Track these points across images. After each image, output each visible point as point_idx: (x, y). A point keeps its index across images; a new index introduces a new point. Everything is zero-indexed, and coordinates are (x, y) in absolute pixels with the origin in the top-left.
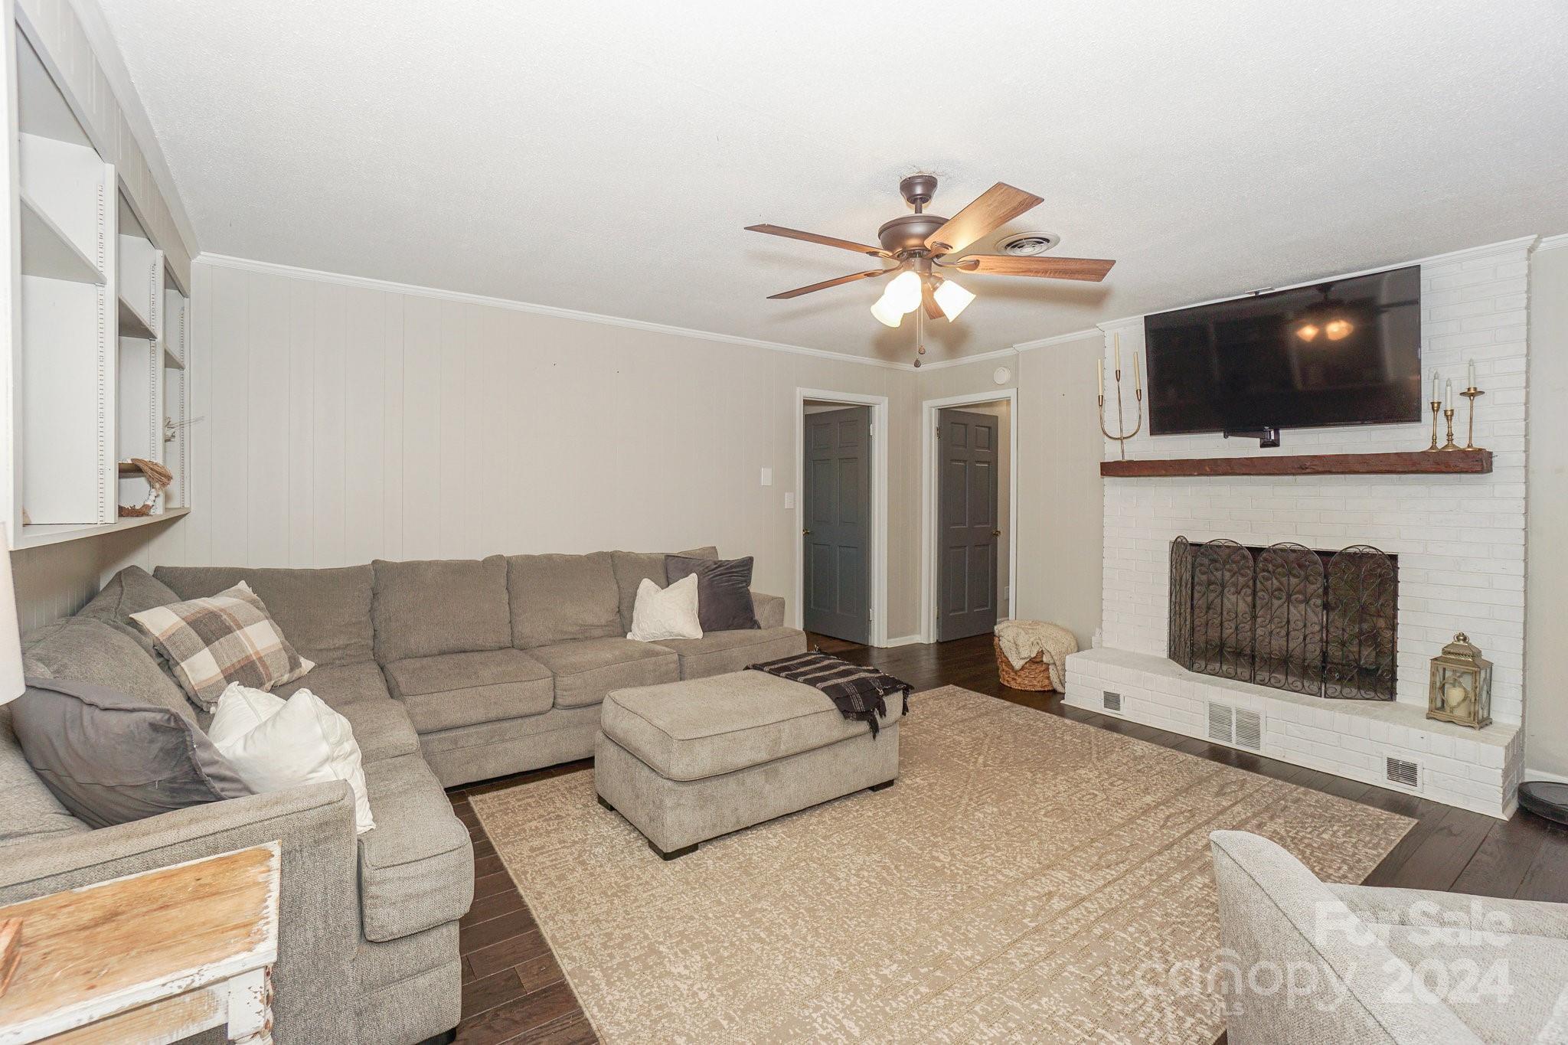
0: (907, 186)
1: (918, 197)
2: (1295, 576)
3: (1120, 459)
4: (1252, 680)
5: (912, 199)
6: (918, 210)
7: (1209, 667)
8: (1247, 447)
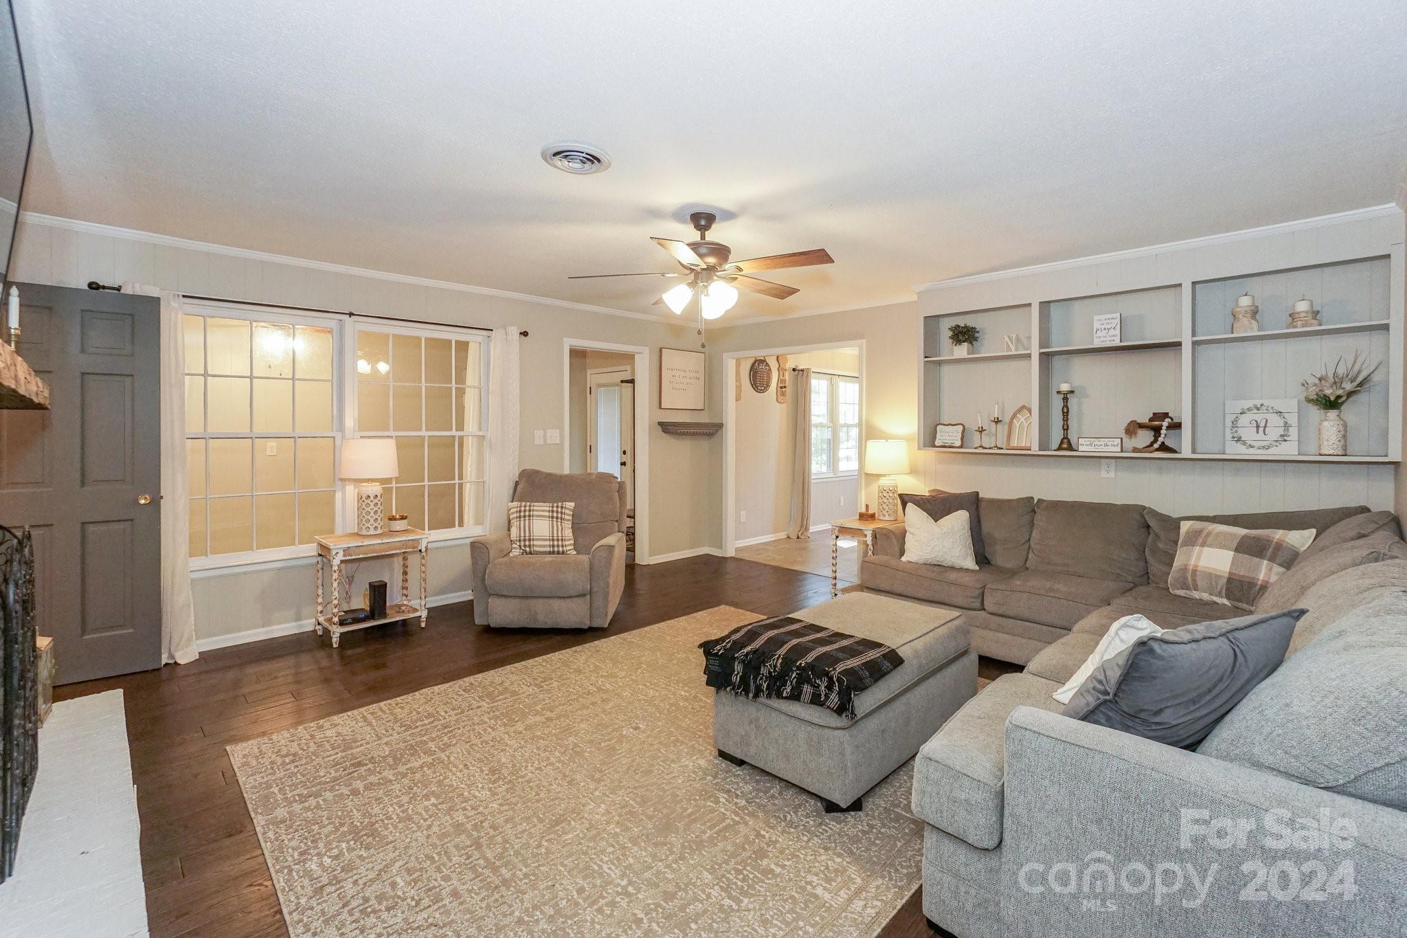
1: (703, 227)
5: (698, 228)
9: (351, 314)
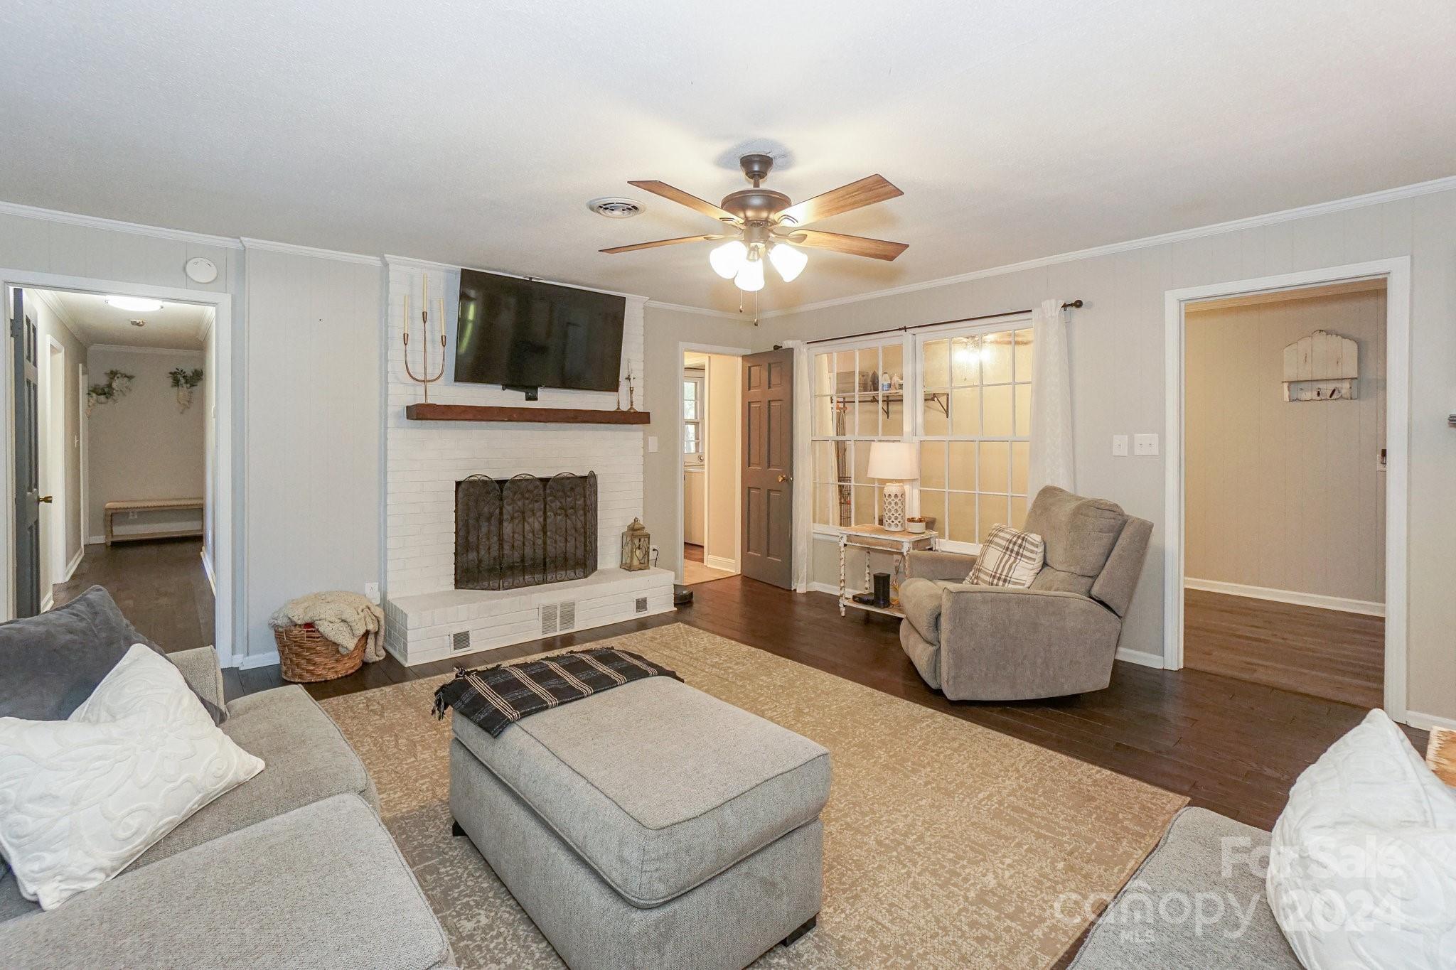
0: (747, 162)
1: (756, 173)
2: (569, 497)
3: (423, 402)
4: (544, 582)
5: (751, 175)
6: (756, 185)
7: (516, 581)
8: (514, 399)
9: (905, 329)
